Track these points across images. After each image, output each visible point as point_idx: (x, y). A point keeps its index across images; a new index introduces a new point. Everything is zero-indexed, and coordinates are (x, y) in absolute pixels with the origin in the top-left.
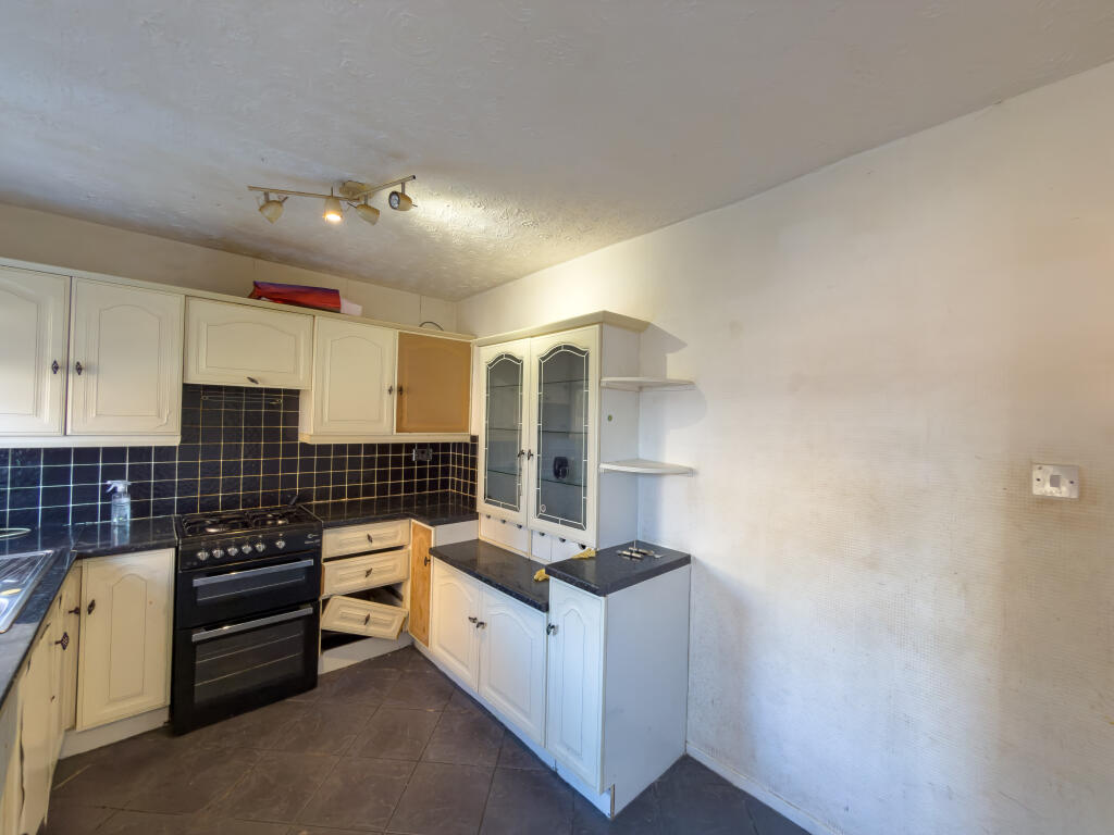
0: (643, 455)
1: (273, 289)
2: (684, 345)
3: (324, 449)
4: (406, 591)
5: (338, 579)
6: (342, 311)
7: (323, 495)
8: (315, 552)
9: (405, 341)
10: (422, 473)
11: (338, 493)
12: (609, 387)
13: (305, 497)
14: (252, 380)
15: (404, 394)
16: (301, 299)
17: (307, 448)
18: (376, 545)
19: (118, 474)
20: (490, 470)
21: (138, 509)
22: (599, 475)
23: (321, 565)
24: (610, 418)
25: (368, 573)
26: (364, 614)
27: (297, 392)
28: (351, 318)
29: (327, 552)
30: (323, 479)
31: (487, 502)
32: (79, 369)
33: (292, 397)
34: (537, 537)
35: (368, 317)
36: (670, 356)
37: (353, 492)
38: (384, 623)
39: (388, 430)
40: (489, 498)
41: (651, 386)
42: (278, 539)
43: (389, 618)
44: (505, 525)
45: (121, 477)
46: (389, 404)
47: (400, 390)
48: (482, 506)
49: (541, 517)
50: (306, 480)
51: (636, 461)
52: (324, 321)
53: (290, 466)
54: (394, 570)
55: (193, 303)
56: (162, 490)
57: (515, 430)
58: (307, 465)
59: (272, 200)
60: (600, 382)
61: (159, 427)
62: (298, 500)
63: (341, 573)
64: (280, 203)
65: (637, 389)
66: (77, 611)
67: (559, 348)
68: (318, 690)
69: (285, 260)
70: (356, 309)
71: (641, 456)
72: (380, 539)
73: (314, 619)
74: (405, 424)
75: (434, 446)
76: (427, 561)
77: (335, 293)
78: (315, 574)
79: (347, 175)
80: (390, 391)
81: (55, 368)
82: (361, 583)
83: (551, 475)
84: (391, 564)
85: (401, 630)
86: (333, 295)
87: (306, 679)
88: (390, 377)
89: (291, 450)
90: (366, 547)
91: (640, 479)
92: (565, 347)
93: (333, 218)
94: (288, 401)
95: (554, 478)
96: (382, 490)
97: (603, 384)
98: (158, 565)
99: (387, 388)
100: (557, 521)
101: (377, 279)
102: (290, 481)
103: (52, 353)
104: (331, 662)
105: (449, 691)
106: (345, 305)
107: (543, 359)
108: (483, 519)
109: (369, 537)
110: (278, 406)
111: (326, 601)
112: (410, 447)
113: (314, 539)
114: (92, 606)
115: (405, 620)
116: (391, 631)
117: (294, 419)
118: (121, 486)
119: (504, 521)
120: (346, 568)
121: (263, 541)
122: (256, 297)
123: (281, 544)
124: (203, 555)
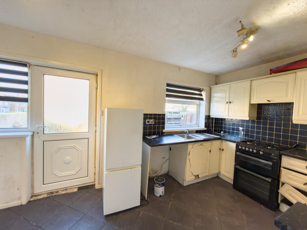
14: (269, 101)
23: (283, 169)
27: (292, 104)
29: (283, 165)
32: (230, 103)
42: (261, 151)
45: (241, 127)
55: (253, 82)
61: (244, 115)
81: (227, 103)
82: (301, 186)
103: (227, 100)
111: (283, 184)
113: (275, 156)
114: (223, 150)
118: (241, 129)
120: (293, 175)
121: (256, 150)
122: (271, 74)
123: (261, 153)
124: (240, 147)
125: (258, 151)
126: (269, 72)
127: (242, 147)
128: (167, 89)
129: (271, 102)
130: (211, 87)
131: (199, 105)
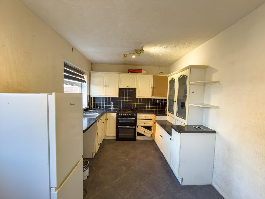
0: (206, 102)
1: (131, 71)
2: (217, 71)
3: (140, 99)
4: (152, 128)
5: (140, 123)
6: (142, 73)
7: (140, 108)
8: (136, 117)
9: (154, 77)
10: (159, 105)
11: (142, 108)
12: (192, 84)
13: (137, 108)
14: (128, 87)
15: (154, 88)
16: (136, 72)
17: (137, 99)
18: (146, 118)
19: (112, 101)
20: (169, 105)
21: (114, 107)
22: (189, 107)
23: (137, 120)
24: (193, 92)
25: (145, 123)
26: (144, 131)
27: (136, 89)
28: (144, 74)
29: (138, 118)
30: (140, 105)
31: (168, 112)
32: (107, 86)
33: (135, 89)
34: (177, 121)
35: (148, 73)
36: (213, 74)
37: (145, 108)
38: (148, 133)
39: (151, 96)
40: (169, 111)
41: (208, 83)
42: (130, 114)
43: (149, 133)
44: (171, 118)
45: (112, 102)
46: (151, 91)
47: (153, 88)
48: (167, 113)
49: (177, 116)
50: (137, 105)
51: (204, 104)
52: (139, 75)
53: (134, 102)
54: (150, 123)
55: (120, 75)
56: (117, 104)
57: (173, 96)
58: (137, 102)
59: (125, 56)
60: (189, 83)
61: (116, 95)
62: (136, 108)
63: (140, 122)
64: (126, 56)
65: (204, 85)
66: (106, 119)
67: (182, 75)
68: (136, 142)
69: (133, 65)
70: (145, 72)
71: (205, 103)
72: (147, 117)
73: (135, 129)
74: (154, 95)
75: (162, 100)
76: (155, 123)
77: (141, 69)
78: (136, 121)
79: (135, 48)
80: (151, 88)
81: (105, 86)
82: (143, 125)
83: (180, 107)
84: (149, 122)
85: (151, 136)
86: (141, 70)
87: (134, 139)
88: (151, 85)
89: (134, 99)
90: (144, 118)
91: (204, 109)
92: (183, 75)
93: (134, 57)
94: (134, 90)
95: (181, 107)
96: (151, 108)
97: (190, 84)
98: (114, 115)
99: (150, 87)
100: (180, 117)
101: (149, 65)
102: (134, 105)
103: (105, 84)
104: (138, 138)
105: (157, 149)
106: (143, 71)
107: (179, 78)
108: (168, 116)
109: (145, 116)
110: (132, 91)
111: (137, 127)
112: (157, 100)
113: (135, 115)
114: (108, 119)
115: (152, 134)
116: (149, 135)
117: (135, 94)
118: (112, 103)
119: (171, 117)
120: (141, 121)
121: (128, 114)
122: (128, 72)
123: (130, 115)
124: (119, 115)
125: (129, 114)
126: (128, 71)
127: (120, 114)
128: (64, 69)
129: (129, 88)
130: (90, 72)
131: (81, 86)
